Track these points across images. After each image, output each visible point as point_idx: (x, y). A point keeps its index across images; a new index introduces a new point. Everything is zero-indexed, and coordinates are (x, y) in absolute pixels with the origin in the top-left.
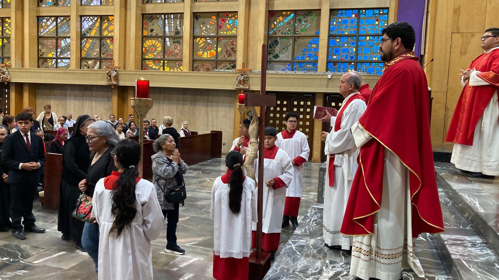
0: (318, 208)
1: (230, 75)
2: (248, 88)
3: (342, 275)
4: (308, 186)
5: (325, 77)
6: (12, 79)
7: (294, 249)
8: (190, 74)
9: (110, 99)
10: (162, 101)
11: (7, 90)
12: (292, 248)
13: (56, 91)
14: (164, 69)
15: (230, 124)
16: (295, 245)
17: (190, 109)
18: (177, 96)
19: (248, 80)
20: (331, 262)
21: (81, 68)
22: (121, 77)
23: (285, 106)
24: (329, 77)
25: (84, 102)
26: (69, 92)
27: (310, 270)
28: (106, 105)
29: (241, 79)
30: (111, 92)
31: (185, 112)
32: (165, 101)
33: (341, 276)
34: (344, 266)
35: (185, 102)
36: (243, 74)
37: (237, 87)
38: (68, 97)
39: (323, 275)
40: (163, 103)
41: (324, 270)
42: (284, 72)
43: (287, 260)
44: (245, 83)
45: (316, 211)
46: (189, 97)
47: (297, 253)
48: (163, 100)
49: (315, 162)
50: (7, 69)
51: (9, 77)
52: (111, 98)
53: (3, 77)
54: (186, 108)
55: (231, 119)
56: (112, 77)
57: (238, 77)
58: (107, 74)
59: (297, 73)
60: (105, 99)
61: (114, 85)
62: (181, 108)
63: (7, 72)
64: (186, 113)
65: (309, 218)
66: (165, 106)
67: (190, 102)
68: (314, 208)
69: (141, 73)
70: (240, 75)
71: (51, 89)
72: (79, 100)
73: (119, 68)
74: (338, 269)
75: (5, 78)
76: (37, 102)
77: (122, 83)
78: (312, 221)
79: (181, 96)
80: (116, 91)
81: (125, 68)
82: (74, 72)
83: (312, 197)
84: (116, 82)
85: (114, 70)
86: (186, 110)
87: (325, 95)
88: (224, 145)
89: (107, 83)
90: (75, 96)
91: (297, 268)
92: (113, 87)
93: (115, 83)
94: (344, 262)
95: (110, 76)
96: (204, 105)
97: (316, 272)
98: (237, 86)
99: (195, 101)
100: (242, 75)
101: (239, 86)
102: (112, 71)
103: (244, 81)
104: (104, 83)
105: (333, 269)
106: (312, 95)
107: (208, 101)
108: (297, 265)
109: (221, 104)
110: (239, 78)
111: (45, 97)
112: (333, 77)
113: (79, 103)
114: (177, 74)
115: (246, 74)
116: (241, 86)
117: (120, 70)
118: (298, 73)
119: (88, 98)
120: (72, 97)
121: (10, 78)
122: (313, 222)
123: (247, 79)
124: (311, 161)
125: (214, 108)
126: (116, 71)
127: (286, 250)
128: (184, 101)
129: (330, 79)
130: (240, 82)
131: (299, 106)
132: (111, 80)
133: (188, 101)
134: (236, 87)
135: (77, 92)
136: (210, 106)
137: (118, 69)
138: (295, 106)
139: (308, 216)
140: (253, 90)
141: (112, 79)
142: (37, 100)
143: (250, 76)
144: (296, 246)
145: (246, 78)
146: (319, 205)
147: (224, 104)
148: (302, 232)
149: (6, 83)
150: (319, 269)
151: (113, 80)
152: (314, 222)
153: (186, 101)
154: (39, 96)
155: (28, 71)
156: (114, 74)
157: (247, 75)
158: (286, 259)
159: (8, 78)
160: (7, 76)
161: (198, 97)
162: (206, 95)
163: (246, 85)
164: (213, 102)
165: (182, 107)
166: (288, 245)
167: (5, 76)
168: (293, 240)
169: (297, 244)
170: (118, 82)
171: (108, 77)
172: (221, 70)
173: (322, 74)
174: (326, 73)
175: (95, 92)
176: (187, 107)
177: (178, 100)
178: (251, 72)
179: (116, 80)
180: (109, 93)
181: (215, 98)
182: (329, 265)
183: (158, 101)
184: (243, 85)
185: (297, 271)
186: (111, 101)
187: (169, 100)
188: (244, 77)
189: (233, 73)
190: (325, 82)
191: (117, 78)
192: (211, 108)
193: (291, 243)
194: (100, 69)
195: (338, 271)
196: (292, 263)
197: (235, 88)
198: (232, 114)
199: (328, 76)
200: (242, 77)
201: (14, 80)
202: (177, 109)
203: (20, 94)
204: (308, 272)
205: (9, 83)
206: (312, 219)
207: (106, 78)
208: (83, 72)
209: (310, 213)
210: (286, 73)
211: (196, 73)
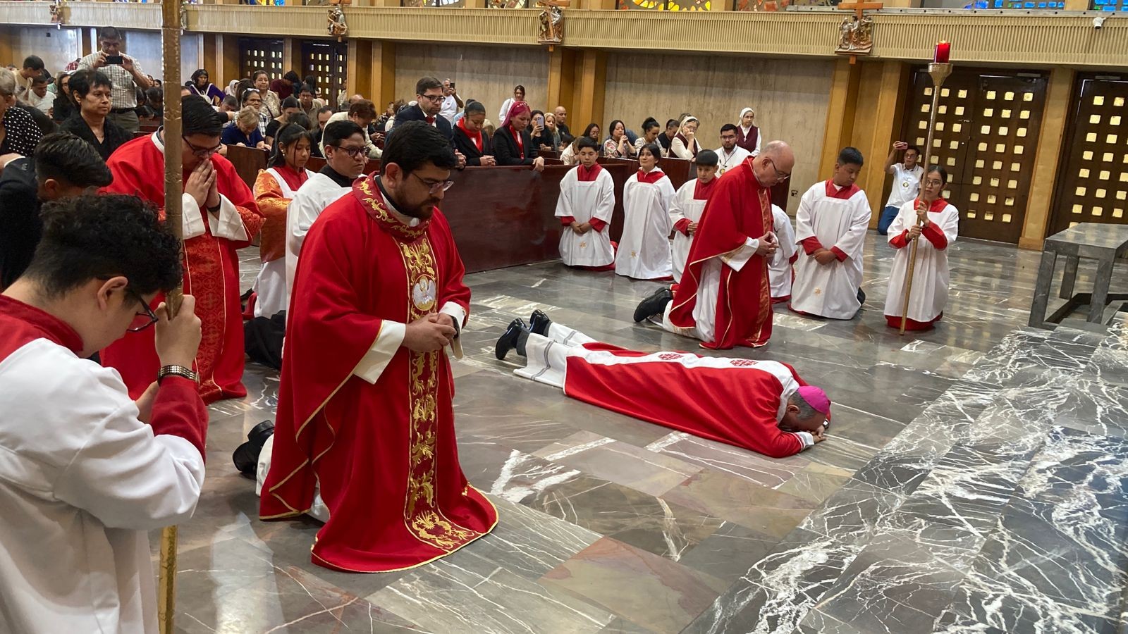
0: (1029, 337)
1: (824, 20)
2: (867, 51)
3: (1101, 459)
4: (1005, 296)
5: (1086, 24)
6: (351, 31)
7: (960, 408)
8: (727, 18)
9: (543, 79)
10: (657, 86)
11: (341, 56)
12: (955, 408)
13: (434, 59)
14: (666, 8)
15: (814, 143)
16: (963, 402)
17: (718, 104)
18: (693, 73)
19: (870, 31)
20: (1067, 431)
21: (486, 6)
22: (569, 26)
23: (961, 102)
24: (1097, 22)
25: (491, 84)
26: (459, 62)
27: (1003, 448)
28: (534, 93)
29: (852, 30)
30: (547, 62)
31: (708, 112)
32: (664, 86)
33: (1099, 463)
34: (1107, 443)
35: (708, 88)
36: (859, 16)
37: (840, 50)
38: (457, 73)
39: (1042, 453)
40: (659, 91)
41: (1048, 444)
42: (968, 12)
43: (938, 429)
44: (862, 40)
45: (1026, 341)
46: (720, 75)
47: (966, 418)
48: (660, 83)
49: (1028, 248)
50: (342, 10)
51: (346, 27)
52: (547, 77)
53: (334, 27)
54: (709, 104)
55: (816, 132)
56: (551, 28)
57: (845, 23)
58: (541, 18)
59: (1003, 14)
60: (533, 79)
61: (555, 45)
62: (698, 103)
63: (342, 16)
64: (710, 115)
65: (1003, 354)
66: (663, 97)
67: (721, 89)
68: (1018, 334)
69: (614, 16)
70: (852, 19)
71: (424, 56)
72: (480, 80)
73: (568, 5)
74: (1089, 446)
75: (339, 28)
76: (397, 82)
77: (571, 41)
78: (1011, 361)
79: (702, 74)
80: (557, 61)
81: (579, 6)
82: (472, 14)
83: (1014, 318)
84: (559, 38)
85: (556, 8)
86: (711, 107)
87: (1078, 73)
88: (793, 195)
89: (540, 40)
90: (473, 71)
91: (968, 440)
92: (551, 50)
93: (556, 39)
94: (1106, 435)
95: (546, 24)
96: (753, 97)
97: (1021, 455)
98: (840, 47)
99: (732, 87)
100: (856, 19)
101: (845, 47)
102: (552, 13)
103: (859, 33)
104: (533, 40)
105: (1073, 444)
106: (1039, 75)
107: (764, 86)
108: (967, 435)
109: (794, 94)
110: (846, 27)
111: (413, 71)
112: (1108, 24)
113: (481, 87)
114: (695, 18)
115: (866, 17)
116: (852, 48)
117: (569, 9)
118: (1007, 13)
119: (498, 76)
120: (465, 74)
121: (348, 29)
122: (1014, 363)
123: (869, 28)
124: (1017, 247)
125: (778, 104)
126: (559, 12)
127: (937, 408)
128: (706, 85)
129: (1097, 28)
130: (848, 37)
131: (999, 104)
132: (547, 33)
133: (717, 87)
134: (837, 49)
135: (477, 63)
136: (769, 99)
137: (564, 8)
138: (990, 104)
139: (1001, 350)
140: (882, 56)
141: (551, 31)
142: (397, 78)
143: (876, 20)
144: (964, 405)
145: (867, 25)
146: (1033, 331)
147: (803, 95)
148: (982, 379)
149: (339, 41)
150: (1029, 450)
151: (552, 34)
152: (1018, 364)
153: (712, 86)
154: (402, 71)
155: (383, 12)
156: (555, 18)
157: (870, 19)
158: (937, 426)
159: (343, 29)
160: (342, 25)
161: (741, 77)
162: (760, 73)
163: (864, 45)
164: (775, 89)
165: (701, 101)
166: (945, 399)
167: (338, 24)
168: (957, 392)
169: (968, 401)
170: (563, 38)
171: (543, 26)
172: (802, 8)
173: (1076, 15)
174: (1090, 14)
175: (513, 63)
176: (712, 100)
177: (693, 84)
178: (881, 11)
179: (560, 32)
180: (544, 66)
181: (783, 80)
182: (1061, 435)
183: (646, 86)
184: (856, 43)
185: (968, 444)
186: (546, 83)
187: (673, 82)
188: (860, 25)
189: (832, 14)
190: (1084, 37)
191: (560, 28)
192: (771, 103)
193: (953, 397)
194: (527, 7)
195: (1087, 450)
196: (952, 436)
197: (836, 52)
198: (822, 120)
199: (1094, 20)
200: (856, 24)
201: (355, 34)
202: (689, 105)
203: (365, 65)
204: (998, 451)
205: (346, 40)
206: (1014, 357)
207: (538, 28)
208: (491, 14)
209: (1007, 345)
210: (973, 14)
211: (740, 16)
